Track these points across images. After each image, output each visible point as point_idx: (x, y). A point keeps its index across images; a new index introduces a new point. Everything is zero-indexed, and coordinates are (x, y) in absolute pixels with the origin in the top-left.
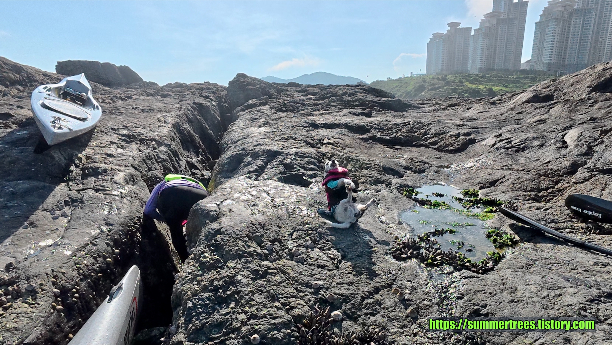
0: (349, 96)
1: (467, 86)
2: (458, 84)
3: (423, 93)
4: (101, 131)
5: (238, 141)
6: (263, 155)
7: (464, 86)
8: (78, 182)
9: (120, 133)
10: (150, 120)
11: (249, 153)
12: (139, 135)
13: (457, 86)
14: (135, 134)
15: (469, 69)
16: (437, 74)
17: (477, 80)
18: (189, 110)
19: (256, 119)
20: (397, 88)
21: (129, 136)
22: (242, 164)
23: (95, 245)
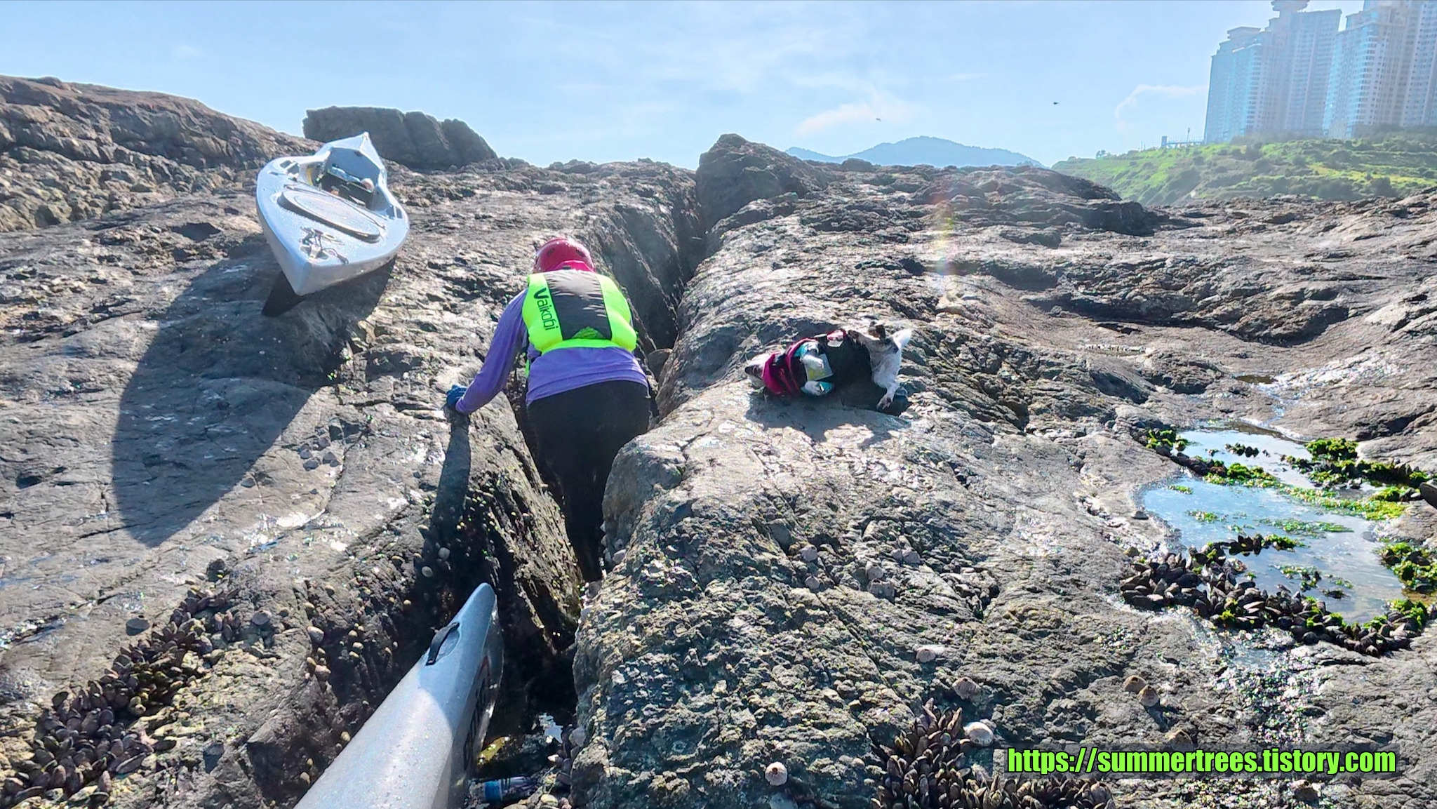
0: (1002, 192)
1: (1317, 173)
2: (1291, 168)
3: (1193, 194)
4: (408, 270)
5: (723, 300)
6: (789, 331)
7: (1308, 172)
8: (359, 386)
9: (449, 274)
10: (515, 246)
11: (754, 326)
12: (491, 282)
13: (1290, 173)
14: (482, 278)
15: (1326, 126)
16: (1236, 141)
17: (1347, 158)
18: (605, 225)
19: (766, 248)
20: (1124, 179)
21: (468, 283)
22: (737, 355)
23: (398, 533)
